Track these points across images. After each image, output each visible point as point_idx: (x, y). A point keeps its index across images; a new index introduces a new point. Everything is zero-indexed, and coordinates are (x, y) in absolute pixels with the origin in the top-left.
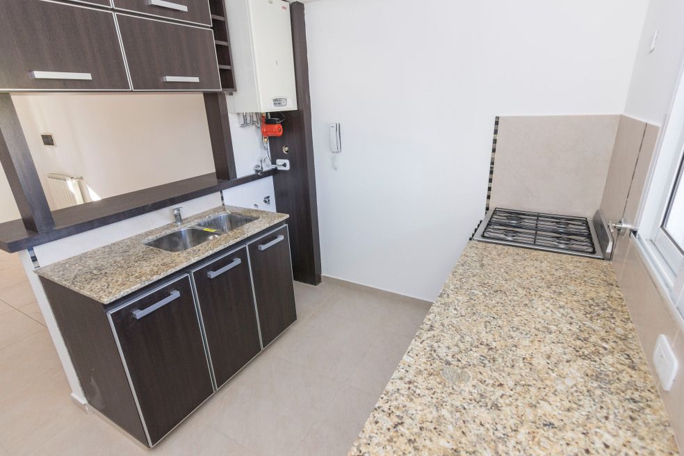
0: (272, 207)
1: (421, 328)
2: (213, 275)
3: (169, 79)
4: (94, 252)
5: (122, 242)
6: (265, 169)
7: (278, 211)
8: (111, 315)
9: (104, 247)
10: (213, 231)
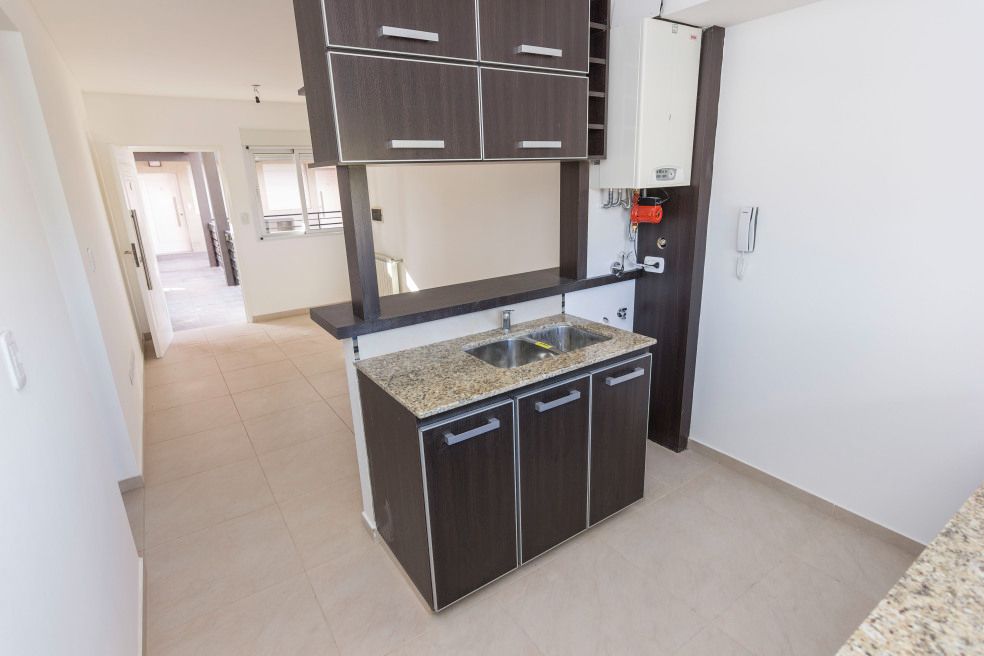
0: (627, 325)
1: (900, 584)
2: (542, 407)
3: (526, 144)
4: (413, 351)
5: (441, 344)
6: (627, 269)
7: (636, 330)
8: (424, 433)
9: (422, 348)
10: (548, 347)
